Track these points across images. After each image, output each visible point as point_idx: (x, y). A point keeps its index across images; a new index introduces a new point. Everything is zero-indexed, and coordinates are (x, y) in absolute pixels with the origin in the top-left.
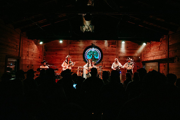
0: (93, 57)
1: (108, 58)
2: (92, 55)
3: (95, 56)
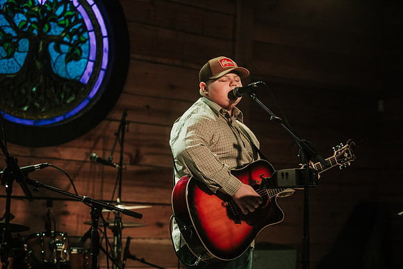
0: (38, 57)
1: (172, 87)
2: (28, 35)
3: (57, 49)
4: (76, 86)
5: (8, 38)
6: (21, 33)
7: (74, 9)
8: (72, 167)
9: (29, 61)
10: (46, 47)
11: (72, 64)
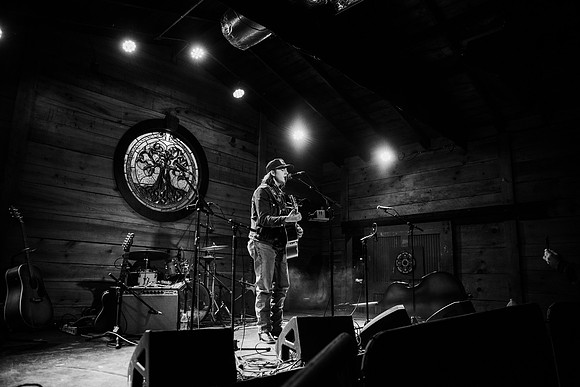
0: (164, 176)
1: (228, 196)
2: (159, 165)
3: (174, 173)
4: (182, 192)
5: (149, 166)
6: (157, 164)
7: (182, 154)
8: (180, 233)
9: (160, 178)
10: (168, 172)
11: (181, 181)
